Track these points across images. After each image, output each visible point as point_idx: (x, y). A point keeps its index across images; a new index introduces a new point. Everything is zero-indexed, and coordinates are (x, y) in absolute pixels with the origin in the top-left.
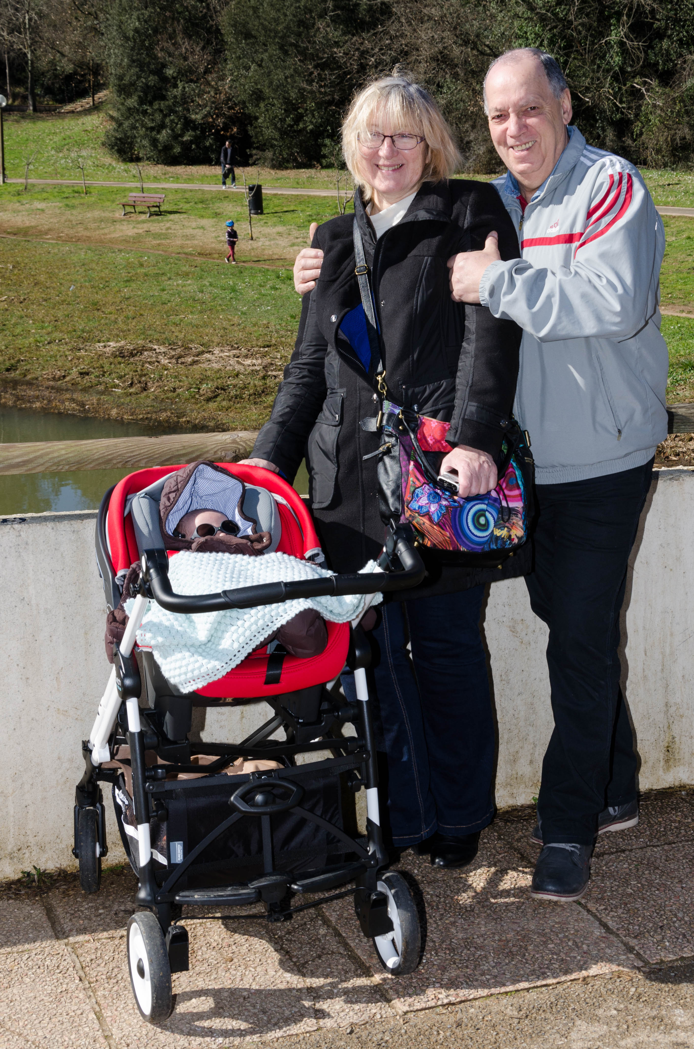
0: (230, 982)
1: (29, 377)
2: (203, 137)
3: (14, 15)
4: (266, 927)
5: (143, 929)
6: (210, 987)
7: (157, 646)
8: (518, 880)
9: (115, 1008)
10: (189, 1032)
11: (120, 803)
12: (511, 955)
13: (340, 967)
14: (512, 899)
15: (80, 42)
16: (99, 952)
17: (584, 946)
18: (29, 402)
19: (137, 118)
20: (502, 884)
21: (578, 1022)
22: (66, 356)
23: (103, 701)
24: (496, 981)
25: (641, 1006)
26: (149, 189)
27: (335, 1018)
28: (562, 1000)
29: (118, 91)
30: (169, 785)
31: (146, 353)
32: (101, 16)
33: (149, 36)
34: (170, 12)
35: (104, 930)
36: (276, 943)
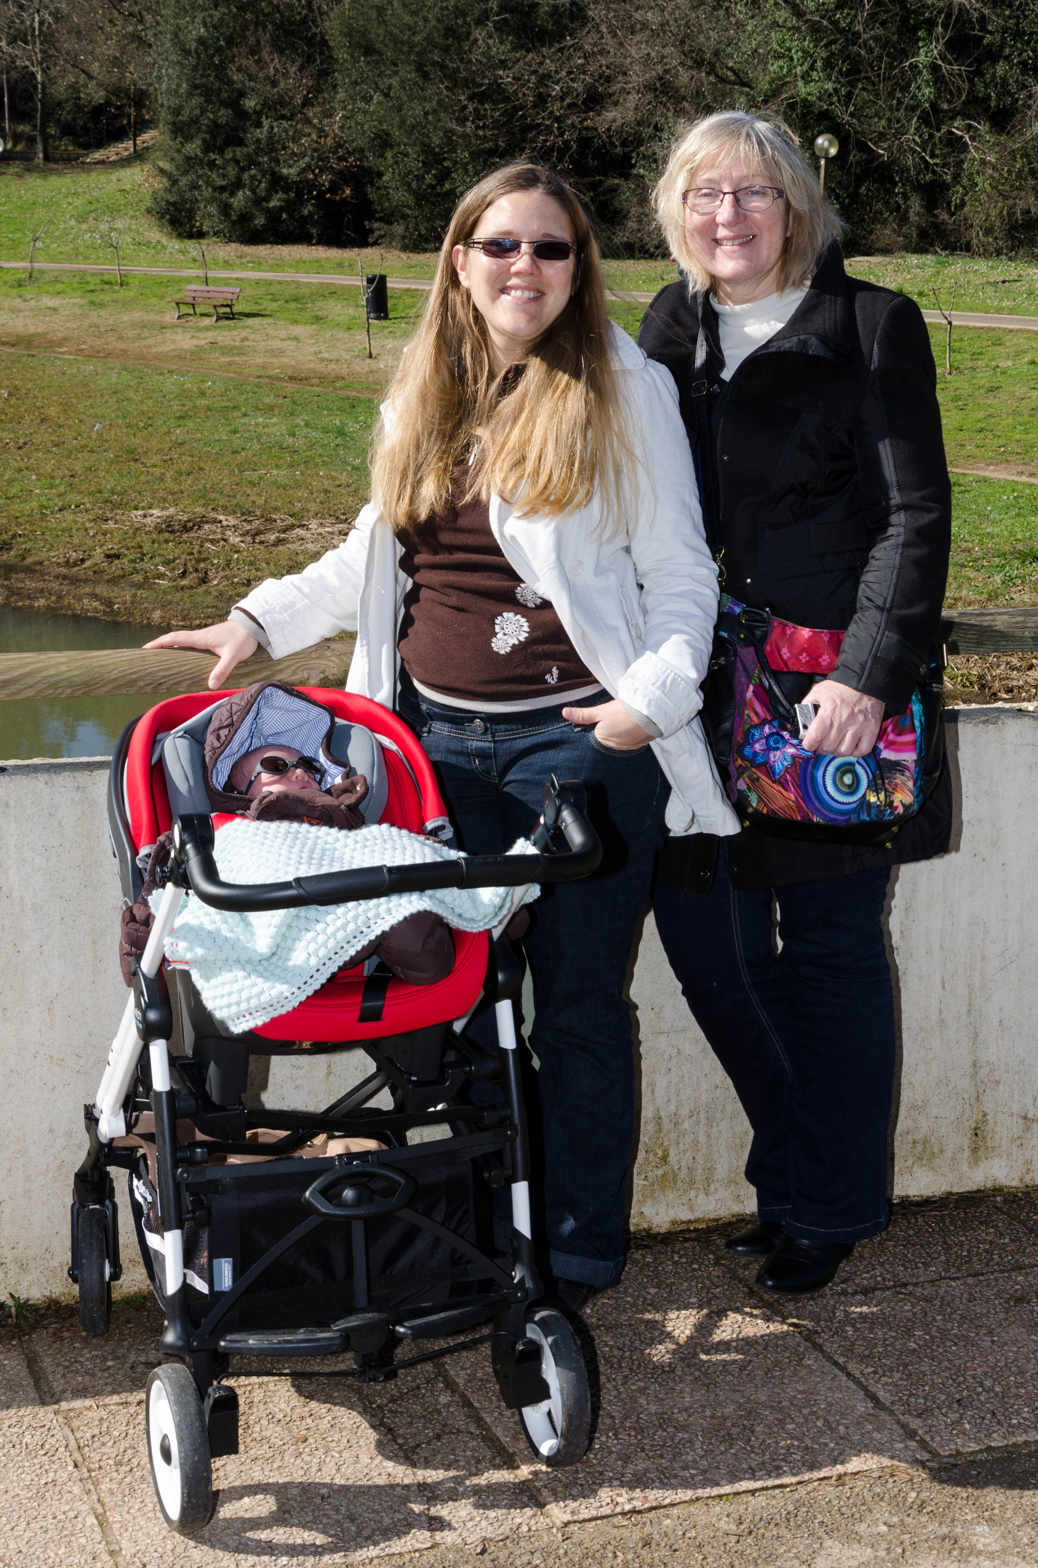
0: (301, 1472)
1: (29, 560)
2: (299, 201)
3: (18, 15)
4: (359, 1391)
5: (169, 1389)
6: (271, 1481)
7: (195, 962)
8: (743, 1327)
9: (126, 1509)
10: (237, 1548)
11: (140, 1200)
12: (729, 1440)
13: (469, 1453)
14: (734, 1356)
15: (116, 58)
16: (105, 1425)
17: (841, 1428)
18: (29, 598)
19: (200, 172)
20: (718, 1332)
21: (828, 1543)
22: (86, 530)
23: (115, 1044)
24: (706, 1479)
25: (924, 1519)
26: (216, 280)
27: (460, 1530)
28: (805, 1509)
29: (173, 132)
30: (212, 1173)
31: (206, 527)
32: (149, 18)
33: (219, 50)
34: (251, 13)
35: (114, 1392)
36: (373, 1416)
